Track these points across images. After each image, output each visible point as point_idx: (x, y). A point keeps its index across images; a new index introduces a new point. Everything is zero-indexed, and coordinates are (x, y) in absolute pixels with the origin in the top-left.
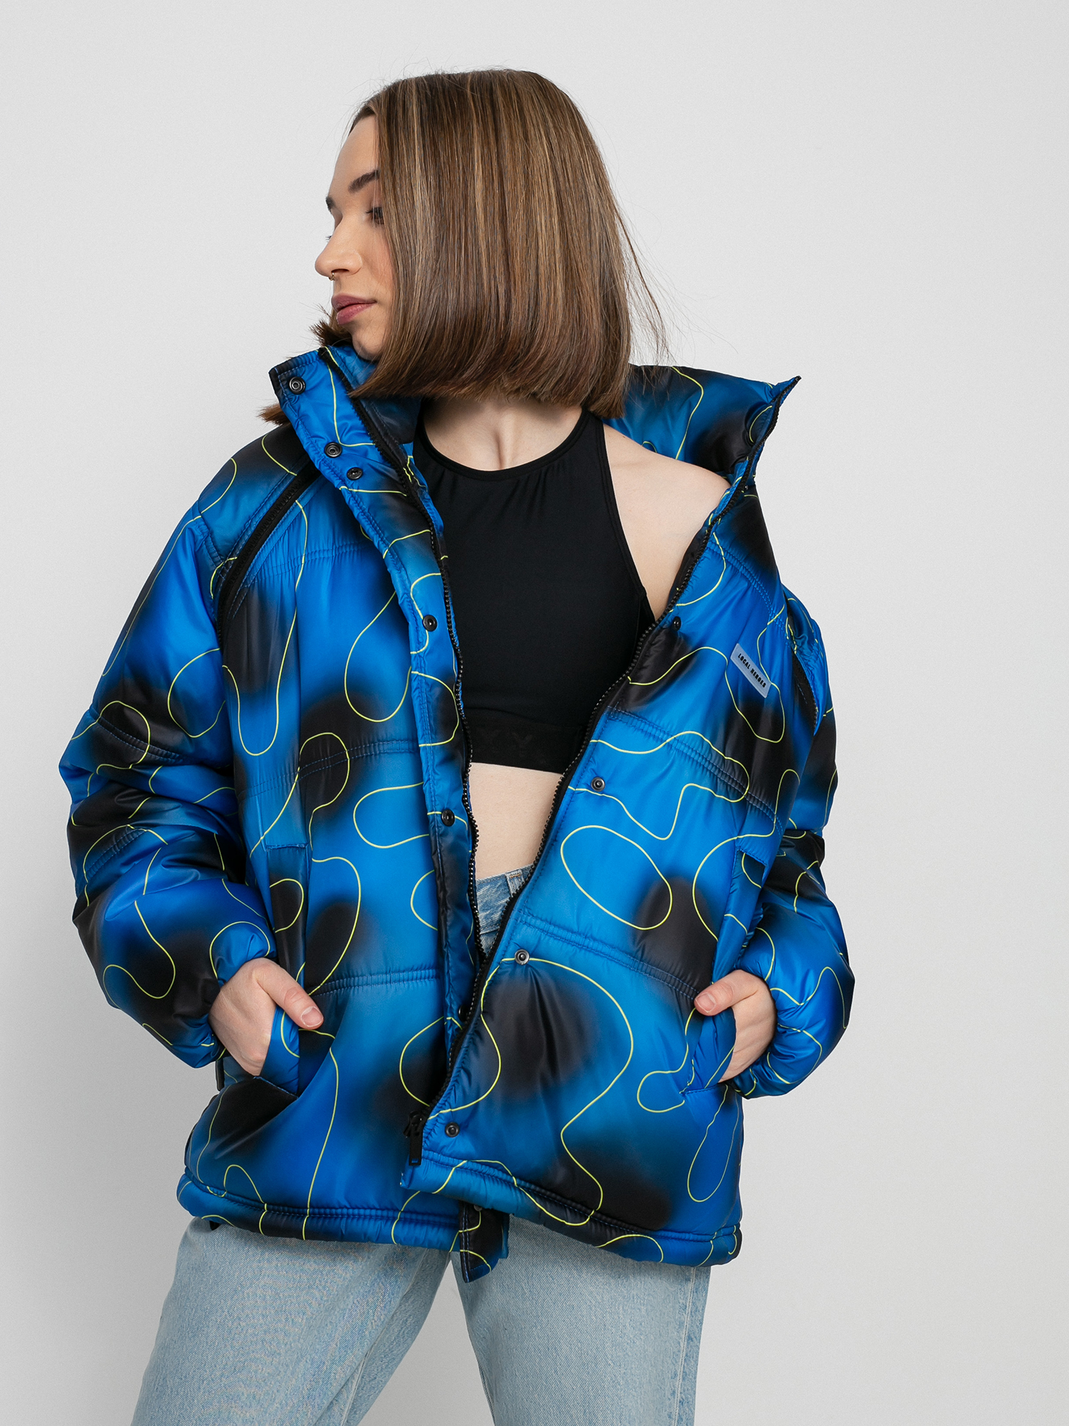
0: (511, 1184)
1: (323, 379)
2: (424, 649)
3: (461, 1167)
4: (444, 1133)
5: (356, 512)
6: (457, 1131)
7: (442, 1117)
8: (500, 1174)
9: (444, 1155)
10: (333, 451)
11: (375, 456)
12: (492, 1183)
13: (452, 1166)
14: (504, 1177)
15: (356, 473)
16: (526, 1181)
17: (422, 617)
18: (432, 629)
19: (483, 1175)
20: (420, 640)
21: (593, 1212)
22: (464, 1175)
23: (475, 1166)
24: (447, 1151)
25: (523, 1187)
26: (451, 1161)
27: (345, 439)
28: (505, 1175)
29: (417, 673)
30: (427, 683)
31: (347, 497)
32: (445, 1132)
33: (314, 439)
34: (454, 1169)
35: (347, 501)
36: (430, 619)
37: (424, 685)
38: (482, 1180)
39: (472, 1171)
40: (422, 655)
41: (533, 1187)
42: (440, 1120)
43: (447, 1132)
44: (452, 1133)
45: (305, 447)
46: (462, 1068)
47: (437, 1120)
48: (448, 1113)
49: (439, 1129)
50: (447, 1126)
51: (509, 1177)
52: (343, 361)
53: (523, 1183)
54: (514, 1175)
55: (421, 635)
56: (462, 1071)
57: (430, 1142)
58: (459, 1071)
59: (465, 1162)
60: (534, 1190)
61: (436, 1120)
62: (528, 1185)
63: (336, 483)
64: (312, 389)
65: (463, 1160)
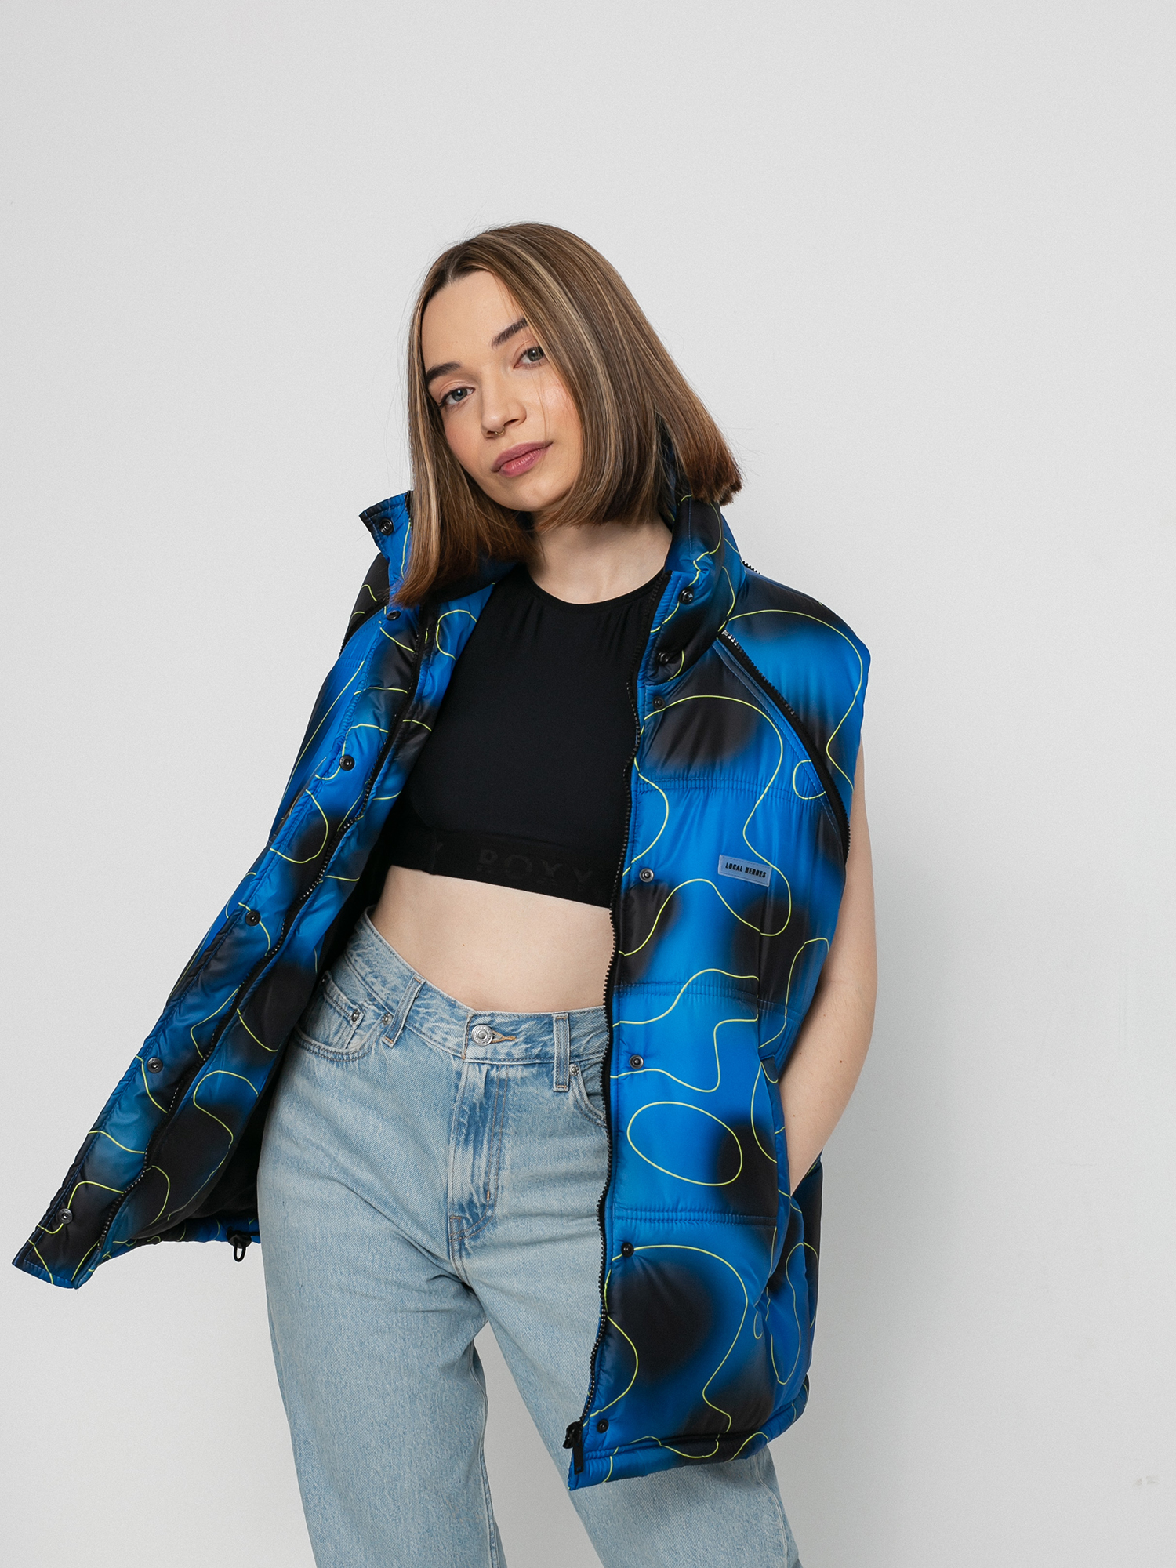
2: (328, 779)
3: (616, 1453)
4: (597, 1431)
7: (593, 1419)
9: (601, 1450)
13: (610, 1456)
17: (343, 754)
18: (345, 768)
20: (330, 770)
25: (667, 1444)
26: (607, 1452)
29: (310, 793)
30: (311, 806)
34: (613, 1455)
36: (349, 758)
37: (309, 806)
40: (323, 782)
42: (591, 1423)
43: (600, 1430)
44: (604, 1429)
46: (601, 1369)
49: (593, 1429)
50: (598, 1425)
55: (332, 767)
56: (601, 1372)
57: (587, 1444)
58: (599, 1372)
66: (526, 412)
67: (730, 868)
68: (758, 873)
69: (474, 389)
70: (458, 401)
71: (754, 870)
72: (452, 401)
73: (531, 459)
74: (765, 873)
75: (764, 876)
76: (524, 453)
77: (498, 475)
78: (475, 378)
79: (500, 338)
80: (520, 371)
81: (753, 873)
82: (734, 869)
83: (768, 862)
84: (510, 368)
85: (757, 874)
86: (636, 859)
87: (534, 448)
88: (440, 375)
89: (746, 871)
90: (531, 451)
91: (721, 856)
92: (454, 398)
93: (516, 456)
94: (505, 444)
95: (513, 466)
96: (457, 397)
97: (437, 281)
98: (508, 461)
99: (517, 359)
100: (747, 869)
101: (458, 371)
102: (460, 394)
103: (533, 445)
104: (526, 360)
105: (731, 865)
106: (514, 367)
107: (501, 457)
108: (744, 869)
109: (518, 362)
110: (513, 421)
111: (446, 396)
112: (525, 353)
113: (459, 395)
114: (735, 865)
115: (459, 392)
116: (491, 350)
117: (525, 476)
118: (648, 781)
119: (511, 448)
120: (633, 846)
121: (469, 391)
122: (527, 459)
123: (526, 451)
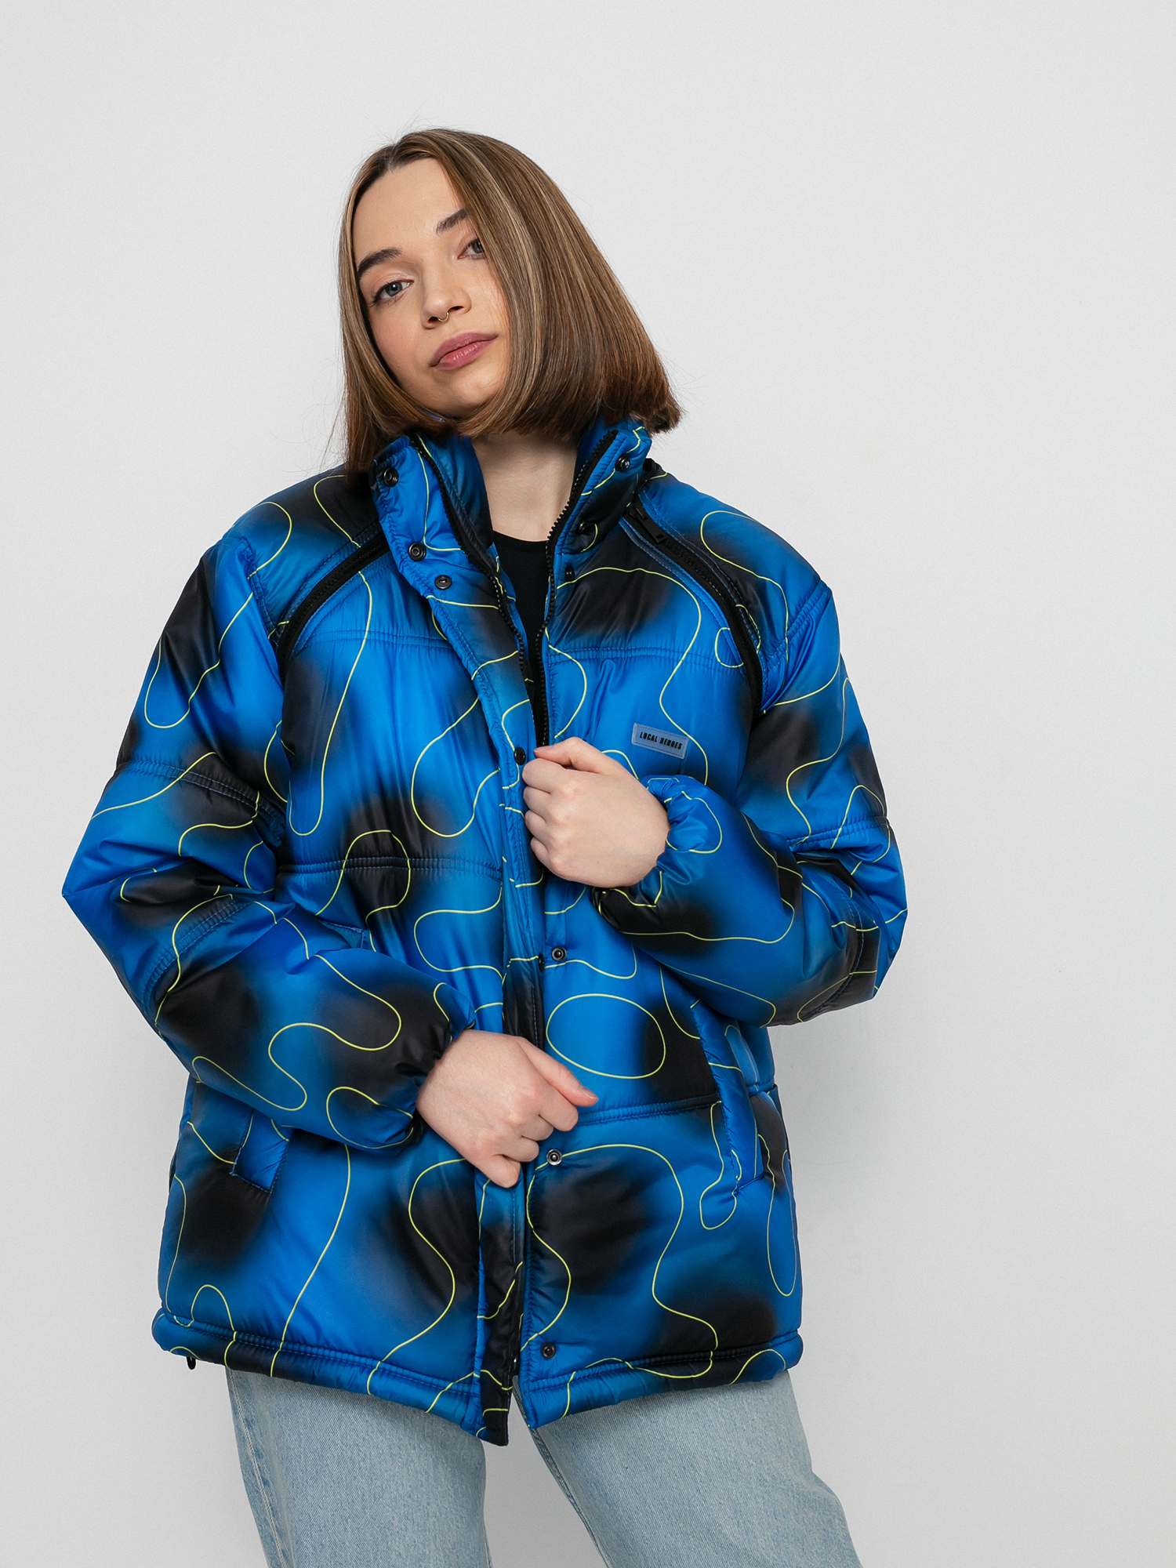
0: (626, 1370)
2: (515, 783)
3: (574, 1380)
4: (541, 1357)
6: (553, 1349)
7: (532, 1343)
8: (613, 1367)
9: (553, 1377)
12: (610, 1378)
13: (565, 1383)
14: (617, 1366)
16: (638, 1359)
17: (513, 749)
19: (597, 1376)
20: (512, 773)
21: (712, 1353)
22: (581, 1385)
23: (586, 1373)
24: (555, 1371)
25: (639, 1366)
26: (562, 1379)
28: (617, 1365)
29: (511, 808)
32: (543, 1356)
34: (568, 1384)
38: (600, 1381)
39: (585, 1378)
40: (514, 790)
41: (647, 1361)
42: (533, 1348)
43: (546, 1355)
44: (550, 1354)
46: (532, 1289)
47: (530, 1349)
48: (536, 1337)
49: (536, 1354)
50: (542, 1350)
51: (621, 1364)
53: (637, 1362)
54: (624, 1361)
55: (512, 769)
56: (533, 1292)
57: (533, 1372)
58: (531, 1293)
59: (574, 1373)
60: (650, 1363)
61: (528, 1348)
62: (642, 1362)
63: (422, 591)
65: (572, 1373)
66: (471, 301)
67: (645, 738)
68: (672, 744)
69: (411, 282)
70: (392, 296)
71: (670, 741)
72: (386, 296)
73: (475, 350)
74: (681, 745)
75: (679, 748)
76: (467, 343)
77: (435, 369)
78: (415, 267)
79: (445, 223)
80: (465, 262)
81: (668, 744)
82: (649, 739)
83: (685, 733)
84: (454, 257)
85: (672, 746)
86: (559, 734)
87: (478, 339)
88: (377, 263)
89: (661, 742)
90: (475, 342)
91: (635, 725)
92: (388, 293)
93: (459, 345)
94: (448, 332)
95: (456, 358)
96: (392, 292)
97: (375, 170)
98: (450, 352)
99: (462, 248)
100: (662, 739)
101: (397, 258)
102: (393, 288)
103: (478, 335)
104: (471, 251)
105: (646, 734)
106: (458, 258)
107: (442, 347)
108: (659, 740)
109: (462, 254)
110: (457, 308)
111: (381, 290)
112: (469, 245)
113: (395, 289)
114: (650, 735)
115: (394, 286)
116: (436, 235)
117: (467, 368)
118: (559, 652)
119: (454, 336)
120: (554, 721)
121: (404, 285)
122: (470, 349)
123: (470, 340)
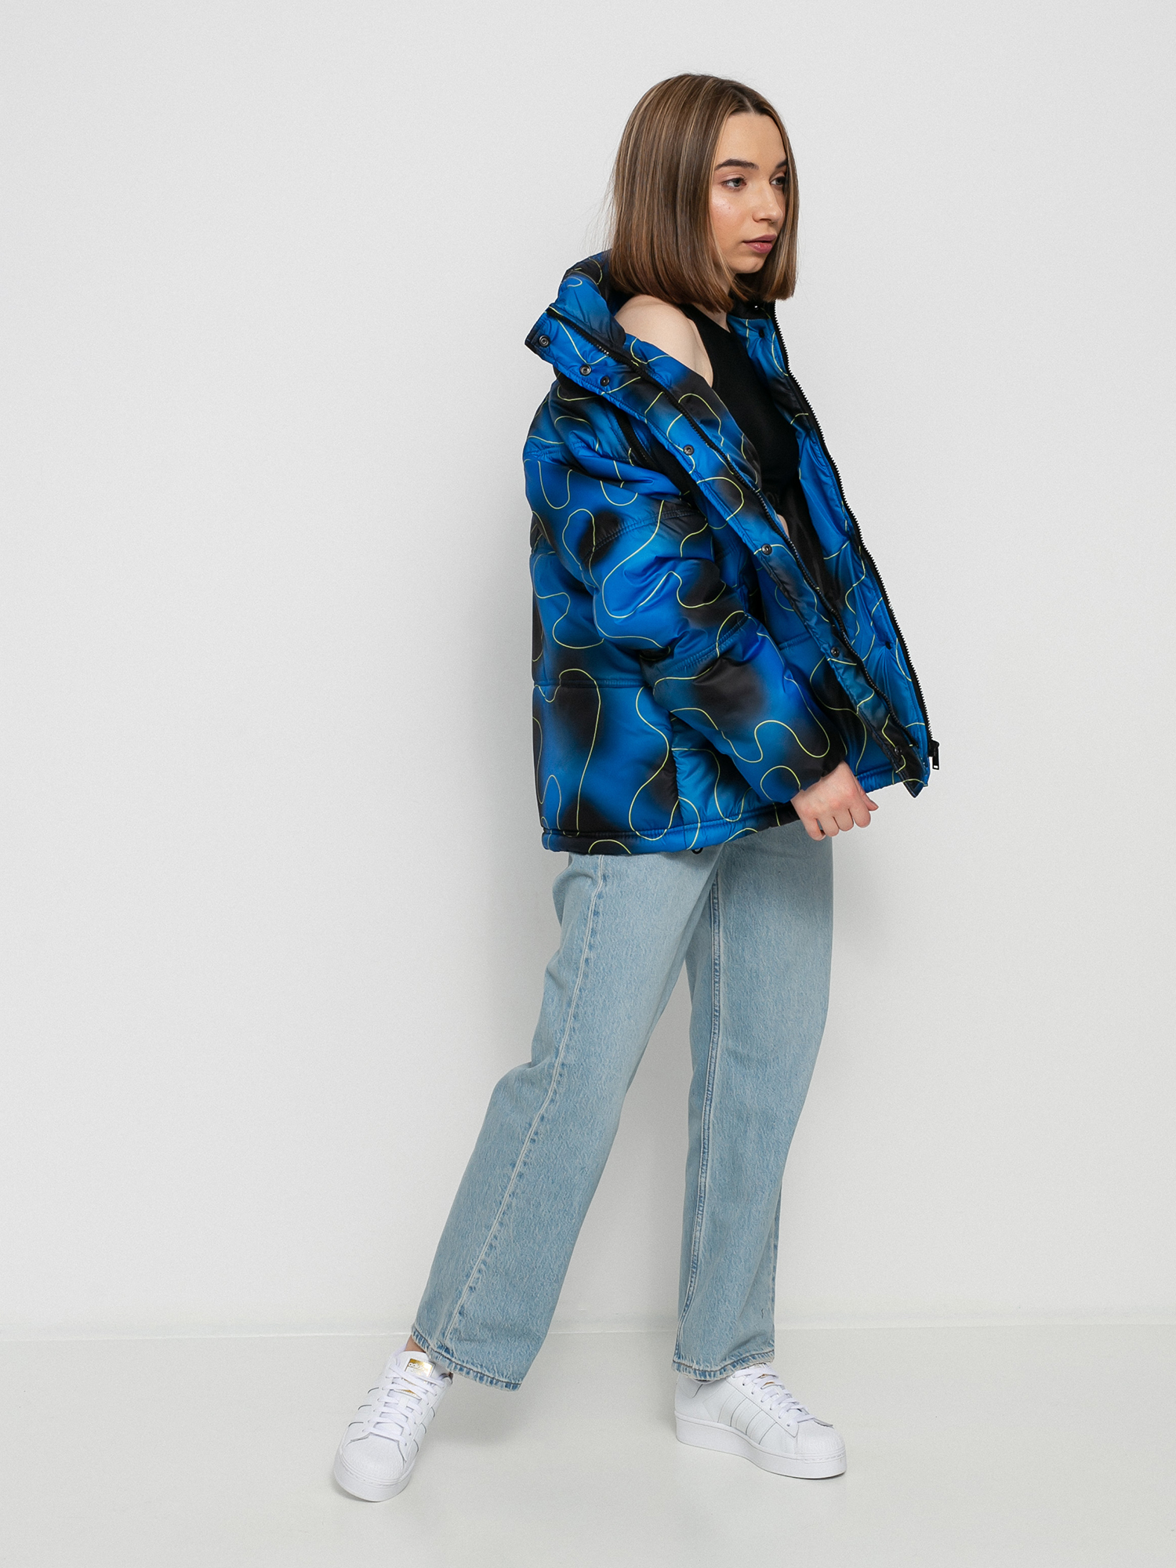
1: (558, 329)
5: (618, 404)
10: (586, 370)
11: (611, 362)
15: (606, 381)
27: (589, 360)
31: (608, 397)
33: (571, 369)
35: (609, 399)
45: (568, 376)
52: (564, 310)
63: (597, 391)
64: (554, 339)
104: (775, 182)
